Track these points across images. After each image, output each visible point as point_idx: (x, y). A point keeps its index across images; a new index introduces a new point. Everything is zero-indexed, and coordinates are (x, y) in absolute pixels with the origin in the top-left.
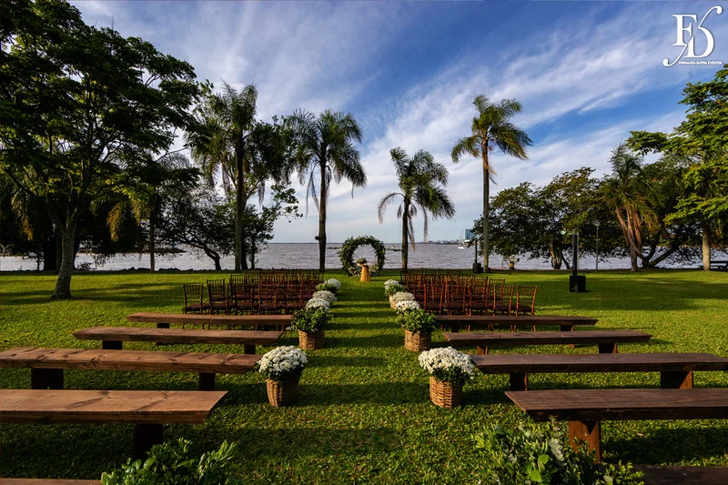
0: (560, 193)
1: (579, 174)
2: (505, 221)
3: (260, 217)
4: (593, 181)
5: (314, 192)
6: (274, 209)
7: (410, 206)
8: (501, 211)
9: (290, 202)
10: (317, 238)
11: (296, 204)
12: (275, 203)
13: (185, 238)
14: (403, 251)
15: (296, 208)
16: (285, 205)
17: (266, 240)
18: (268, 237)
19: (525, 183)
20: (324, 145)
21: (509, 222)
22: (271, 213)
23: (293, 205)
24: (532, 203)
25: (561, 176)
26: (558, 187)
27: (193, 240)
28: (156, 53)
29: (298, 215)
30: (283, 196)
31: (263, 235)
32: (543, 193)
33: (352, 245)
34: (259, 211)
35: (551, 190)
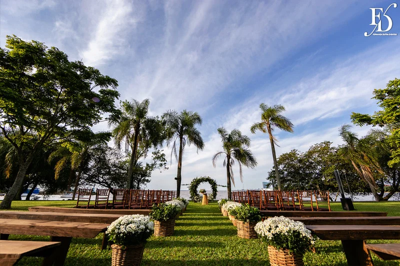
0: (316, 155)
1: (324, 145)
2: (286, 172)
3: (144, 168)
4: (333, 148)
5: (175, 151)
6: (153, 165)
7: (230, 159)
8: (283, 166)
9: (162, 161)
10: (176, 179)
11: (165, 162)
12: (153, 162)
13: (98, 180)
14: (228, 187)
15: (165, 164)
16: (159, 162)
17: (145, 182)
18: (148, 181)
19: (294, 150)
20: (182, 127)
21: (289, 173)
22: (151, 167)
23: (163, 162)
24: (300, 161)
25: (314, 146)
26: (314, 152)
27: (103, 182)
28: (100, 74)
29: (166, 168)
30: (158, 158)
31: (144, 180)
32: (306, 156)
33: (197, 182)
34: (144, 166)
35: (310, 154)
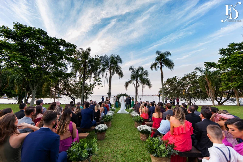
0: (187, 79)
1: (193, 74)
2: (170, 89)
4: (198, 76)
5: (107, 79)
6: (94, 84)
7: (138, 84)
8: (168, 85)
9: (99, 82)
10: (108, 94)
11: (101, 83)
12: (94, 82)
13: (65, 93)
14: (136, 98)
15: (101, 84)
16: (97, 83)
17: (91, 94)
18: (91, 93)
19: (175, 76)
20: (111, 65)
21: (171, 89)
22: (93, 85)
23: (100, 83)
24: (178, 83)
25: (187, 74)
27: (67, 94)
29: (101, 86)
30: (96, 80)
31: (90, 93)
32: (182, 79)
34: (89, 85)
35: (184, 78)
